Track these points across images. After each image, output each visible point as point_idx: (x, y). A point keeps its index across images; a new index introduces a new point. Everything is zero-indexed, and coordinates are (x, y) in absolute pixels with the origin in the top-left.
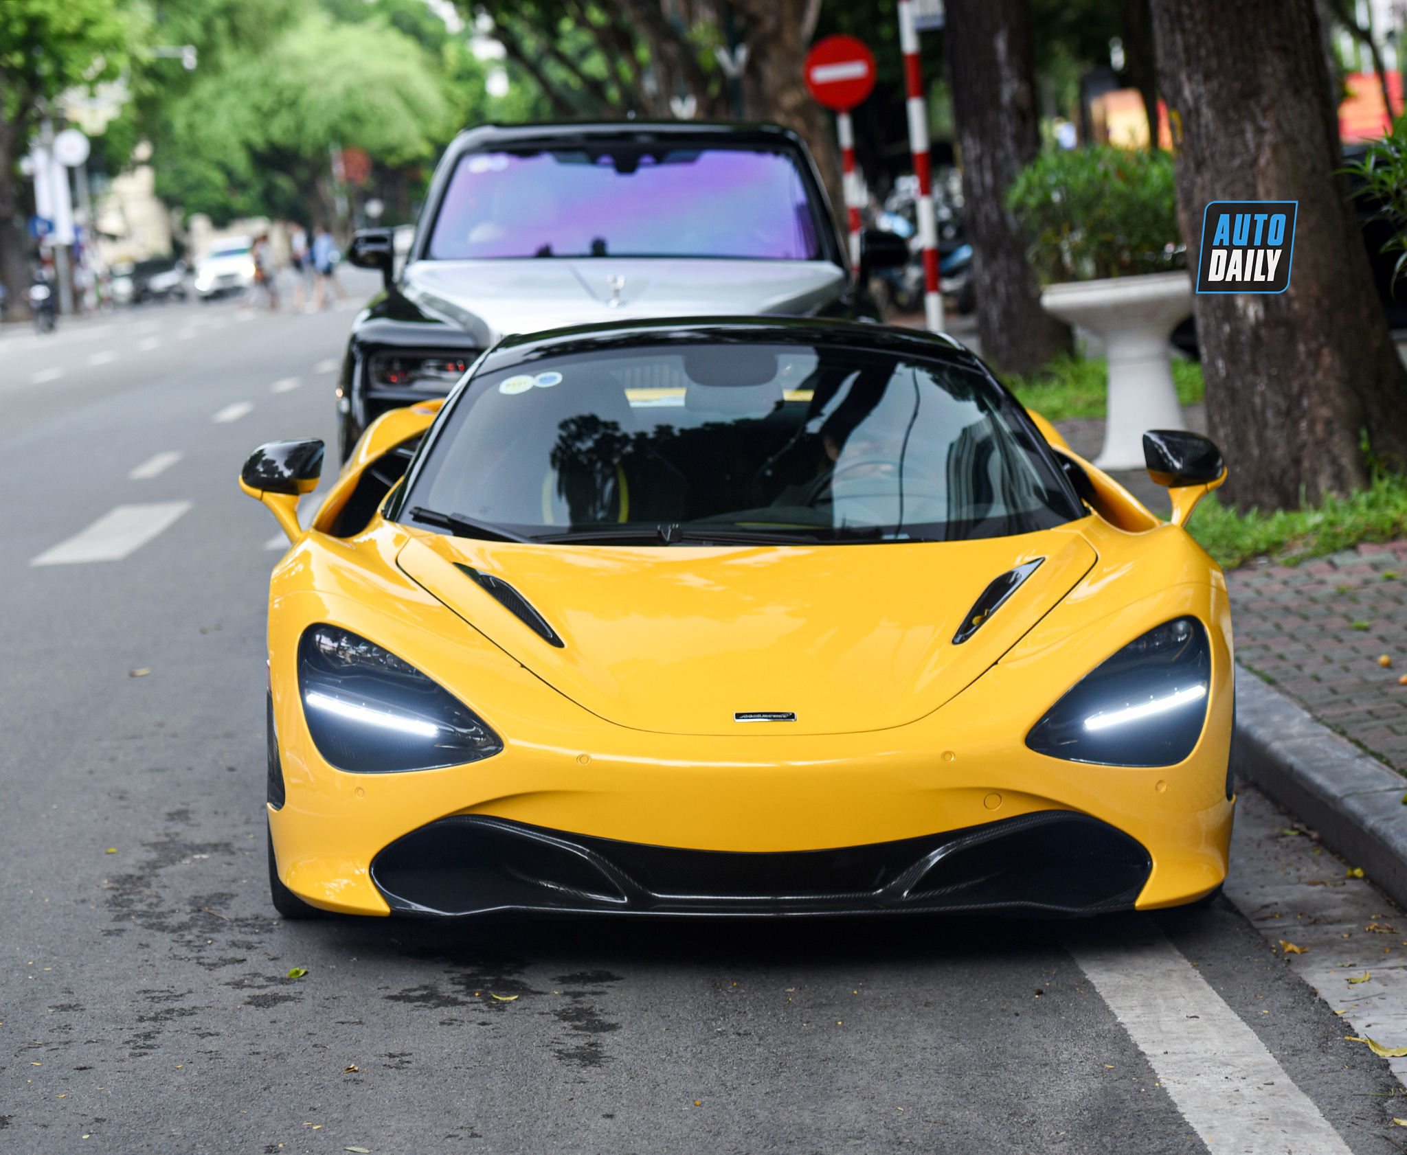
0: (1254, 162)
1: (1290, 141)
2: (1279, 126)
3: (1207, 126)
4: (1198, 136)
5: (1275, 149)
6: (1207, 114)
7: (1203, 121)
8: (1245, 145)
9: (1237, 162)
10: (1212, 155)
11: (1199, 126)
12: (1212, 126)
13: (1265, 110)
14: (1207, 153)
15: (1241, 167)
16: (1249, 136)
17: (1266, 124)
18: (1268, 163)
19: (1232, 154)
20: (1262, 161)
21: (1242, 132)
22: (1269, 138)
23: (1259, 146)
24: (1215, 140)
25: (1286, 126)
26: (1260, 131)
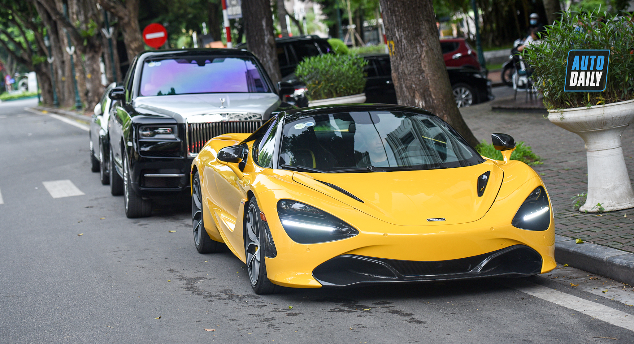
0: (420, 56)
1: (431, 49)
2: (428, 45)
3: (404, 45)
4: (401, 48)
5: (427, 52)
6: (404, 42)
7: (403, 44)
8: (417, 51)
9: (415, 56)
10: (406, 55)
11: (401, 46)
12: (406, 46)
13: (423, 40)
14: (404, 54)
15: (416, 58)
16: (418, 48)
17: (423, 45)
18: (425, 56)
19: (413, 55)
20: (423, 56)
21: (416, 47)
22: (424, 49)
23: (422, 51)
24: (407, 50)
25: (430, 45)
26: (422, 47)
